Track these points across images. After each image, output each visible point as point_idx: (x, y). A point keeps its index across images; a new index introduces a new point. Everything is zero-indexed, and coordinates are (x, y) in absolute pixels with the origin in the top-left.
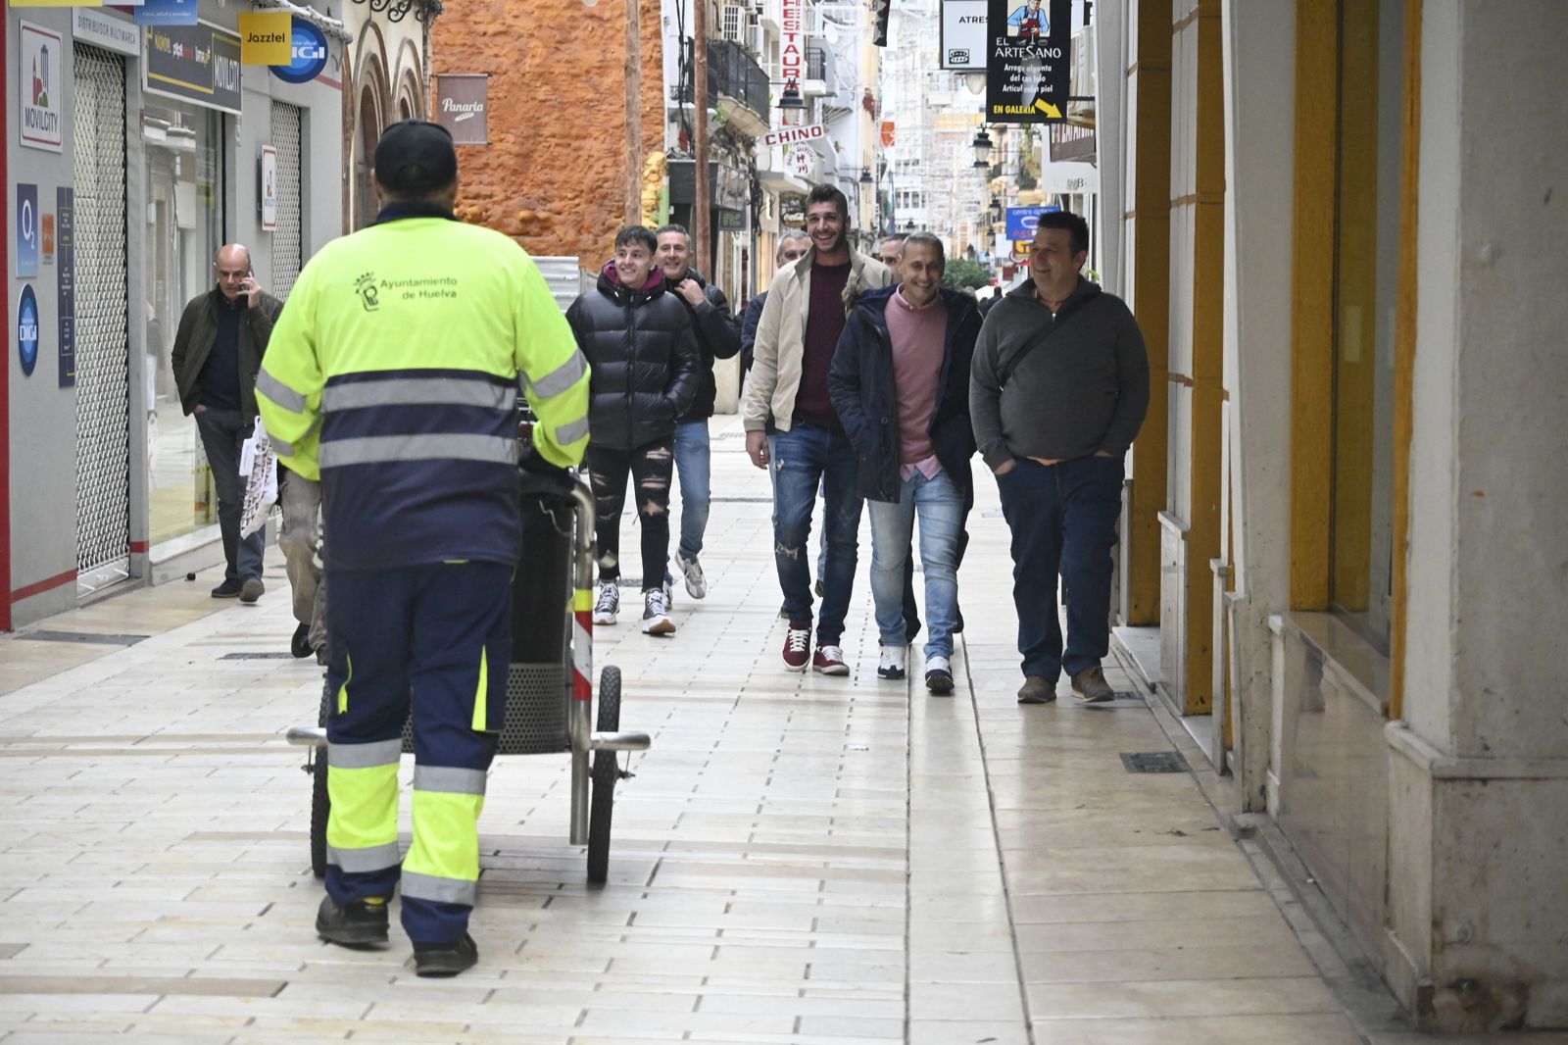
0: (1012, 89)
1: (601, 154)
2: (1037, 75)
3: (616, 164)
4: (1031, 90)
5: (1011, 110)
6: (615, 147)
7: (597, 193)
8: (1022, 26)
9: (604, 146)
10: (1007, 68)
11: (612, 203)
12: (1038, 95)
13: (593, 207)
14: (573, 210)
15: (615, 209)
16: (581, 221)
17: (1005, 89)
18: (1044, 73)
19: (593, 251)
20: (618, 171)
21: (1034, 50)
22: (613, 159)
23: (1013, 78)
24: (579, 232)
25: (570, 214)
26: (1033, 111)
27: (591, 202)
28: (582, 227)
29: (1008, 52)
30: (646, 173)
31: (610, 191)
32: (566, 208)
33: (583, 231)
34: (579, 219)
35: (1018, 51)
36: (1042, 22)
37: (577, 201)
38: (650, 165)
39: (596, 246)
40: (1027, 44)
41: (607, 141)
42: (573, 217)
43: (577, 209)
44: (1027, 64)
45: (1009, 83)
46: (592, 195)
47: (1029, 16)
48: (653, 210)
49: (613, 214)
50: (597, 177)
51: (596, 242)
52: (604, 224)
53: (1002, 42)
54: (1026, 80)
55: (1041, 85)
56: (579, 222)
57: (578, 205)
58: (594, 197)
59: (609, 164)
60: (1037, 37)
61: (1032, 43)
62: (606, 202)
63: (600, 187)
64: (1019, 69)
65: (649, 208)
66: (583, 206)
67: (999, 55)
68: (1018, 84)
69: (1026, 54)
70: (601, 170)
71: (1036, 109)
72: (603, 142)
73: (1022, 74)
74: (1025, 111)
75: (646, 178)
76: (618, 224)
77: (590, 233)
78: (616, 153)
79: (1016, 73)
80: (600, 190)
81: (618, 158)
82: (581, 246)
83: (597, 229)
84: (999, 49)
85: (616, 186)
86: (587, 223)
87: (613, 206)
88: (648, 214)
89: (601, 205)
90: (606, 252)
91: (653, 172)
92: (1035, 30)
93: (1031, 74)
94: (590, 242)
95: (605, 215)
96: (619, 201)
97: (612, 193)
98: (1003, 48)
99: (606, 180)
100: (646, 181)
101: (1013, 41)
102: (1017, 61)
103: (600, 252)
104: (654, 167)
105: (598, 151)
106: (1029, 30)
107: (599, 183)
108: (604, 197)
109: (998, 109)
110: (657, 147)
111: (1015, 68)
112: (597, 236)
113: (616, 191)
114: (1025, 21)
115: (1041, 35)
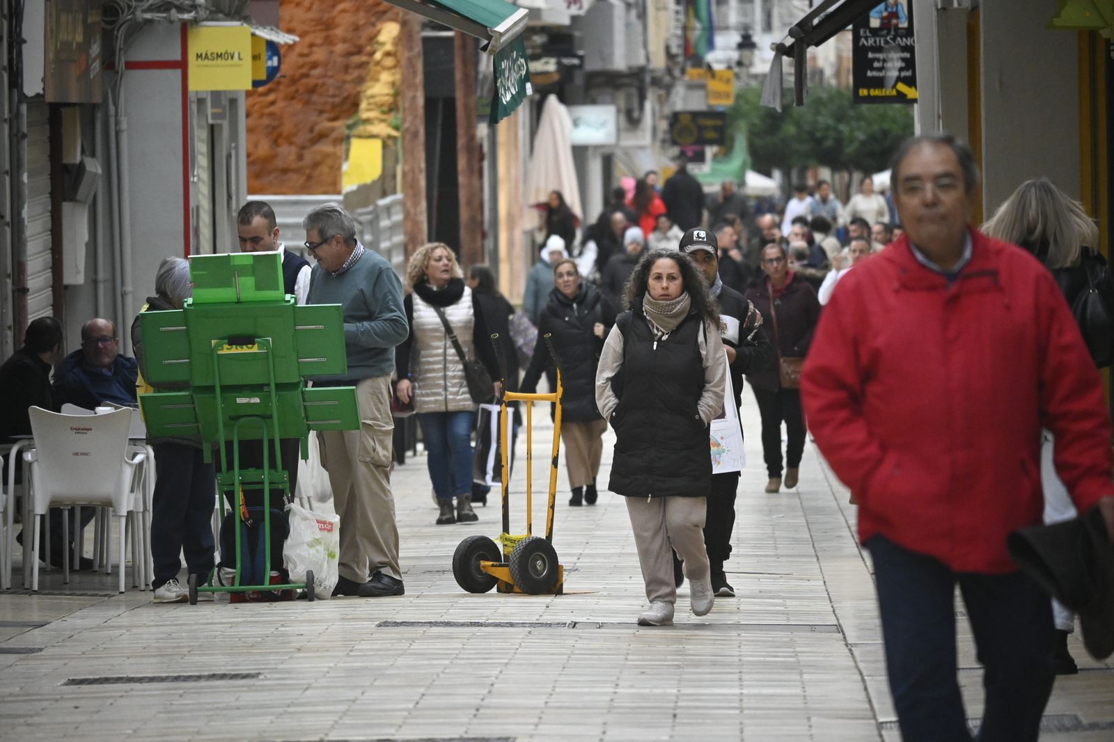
0: (875, 74)
1: (306, 28)
2: (897, 61)
3: (329, 41)
4: (894, 74)
5: (875, 92)
6: (326, 16)
7: (301, 86)
8: (883, 19)
9: (310, 15)
10: (870, 55)
11: (323, 100)
12: (899, 79)
13: (297, 106)
14: (267, 111)
15: (328, 107)
16: (279, 126)
17: (869, 74)
18: (903, 60)
19: (298, 171)
20: (332, 52)
21: (894, 39)
22: (324, 34)
23: (876, 65)
24: (276, 143)
25: (262, 116)
26: (894, 93)
27: (293, 98)
28: (280, 136)
29: (871, 41)
30: (378, 56)
31: (320, 81)
32: (256, 107)
33: (280, 141)
34: (275, 123)
35: (880, 41)
36: (901, 14)
37: (271, 97)
38: (383, 44)
39: (300, 164)
40: (888, 34)
41: (315, 7)
42: (266, 121)
43: (272, 109)
44: (889, 51)
45: (873, 69)
46: (293, 89)
47: (889, 10)
48: (390, 110)
49: (326, 115)
50: (301, 60)
51: (300, 157)
52: (312, 130)
53: (865, 32)
54: (889, 65)
55: (901, 70)
56: (274, 128)
57: (273, 103)
58: (297, 91)
59: (319, 41)
60: (897, 28)
61: (893, 33)
62: (315, 98)
63: (306, 76)
64: (881, 56)
65: (385, 109)
66: (280, 105)
67: (863, 45)
68: (880, 69)
69: (886, 42)
70: (306, 51)
71: (898, 92)
72: (309, 9)
73: (884, 61)
74: (888, 93)
75: (378, 63)
76: (333, 129)
77: (291, 143)
78: (328, 26)
79: (878, 60)
80: (305, 81)
81: (330, 33)
82: (279, 163)
83: (302, 138)
84: (863, 39)
85: (330, 73)
86: (287, 127)
87: (325, 103)
88: (384, 117)
89: (307, 103)
90: (317, 172)
91: (388, 54)
92: (894, 21)
93: (892, 60)
94: (292, 157)
95: (313, 117)
96: (334, 96)
97: (324, 84)
98: (866, 38)
99: (314, 65)
100: (378, 68)
101: (875, 32)
102: (879, 49)
103: (308, 171)
104: (389, 47)
105: (304, 22)
106: (889, 22)
107: (304, 70)
108: (312, 90)
109: (863, 92)
110: (389, 15)
111: (877, 55)
112: (303, 148)
113: (330, 81)
114: (885, 14)
115: (901, 26)
